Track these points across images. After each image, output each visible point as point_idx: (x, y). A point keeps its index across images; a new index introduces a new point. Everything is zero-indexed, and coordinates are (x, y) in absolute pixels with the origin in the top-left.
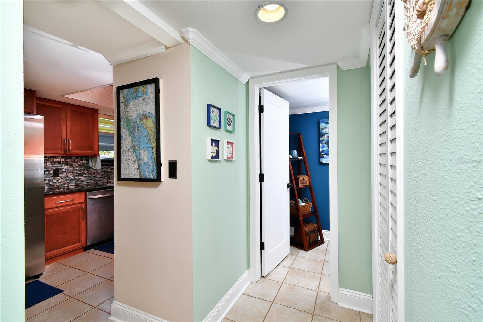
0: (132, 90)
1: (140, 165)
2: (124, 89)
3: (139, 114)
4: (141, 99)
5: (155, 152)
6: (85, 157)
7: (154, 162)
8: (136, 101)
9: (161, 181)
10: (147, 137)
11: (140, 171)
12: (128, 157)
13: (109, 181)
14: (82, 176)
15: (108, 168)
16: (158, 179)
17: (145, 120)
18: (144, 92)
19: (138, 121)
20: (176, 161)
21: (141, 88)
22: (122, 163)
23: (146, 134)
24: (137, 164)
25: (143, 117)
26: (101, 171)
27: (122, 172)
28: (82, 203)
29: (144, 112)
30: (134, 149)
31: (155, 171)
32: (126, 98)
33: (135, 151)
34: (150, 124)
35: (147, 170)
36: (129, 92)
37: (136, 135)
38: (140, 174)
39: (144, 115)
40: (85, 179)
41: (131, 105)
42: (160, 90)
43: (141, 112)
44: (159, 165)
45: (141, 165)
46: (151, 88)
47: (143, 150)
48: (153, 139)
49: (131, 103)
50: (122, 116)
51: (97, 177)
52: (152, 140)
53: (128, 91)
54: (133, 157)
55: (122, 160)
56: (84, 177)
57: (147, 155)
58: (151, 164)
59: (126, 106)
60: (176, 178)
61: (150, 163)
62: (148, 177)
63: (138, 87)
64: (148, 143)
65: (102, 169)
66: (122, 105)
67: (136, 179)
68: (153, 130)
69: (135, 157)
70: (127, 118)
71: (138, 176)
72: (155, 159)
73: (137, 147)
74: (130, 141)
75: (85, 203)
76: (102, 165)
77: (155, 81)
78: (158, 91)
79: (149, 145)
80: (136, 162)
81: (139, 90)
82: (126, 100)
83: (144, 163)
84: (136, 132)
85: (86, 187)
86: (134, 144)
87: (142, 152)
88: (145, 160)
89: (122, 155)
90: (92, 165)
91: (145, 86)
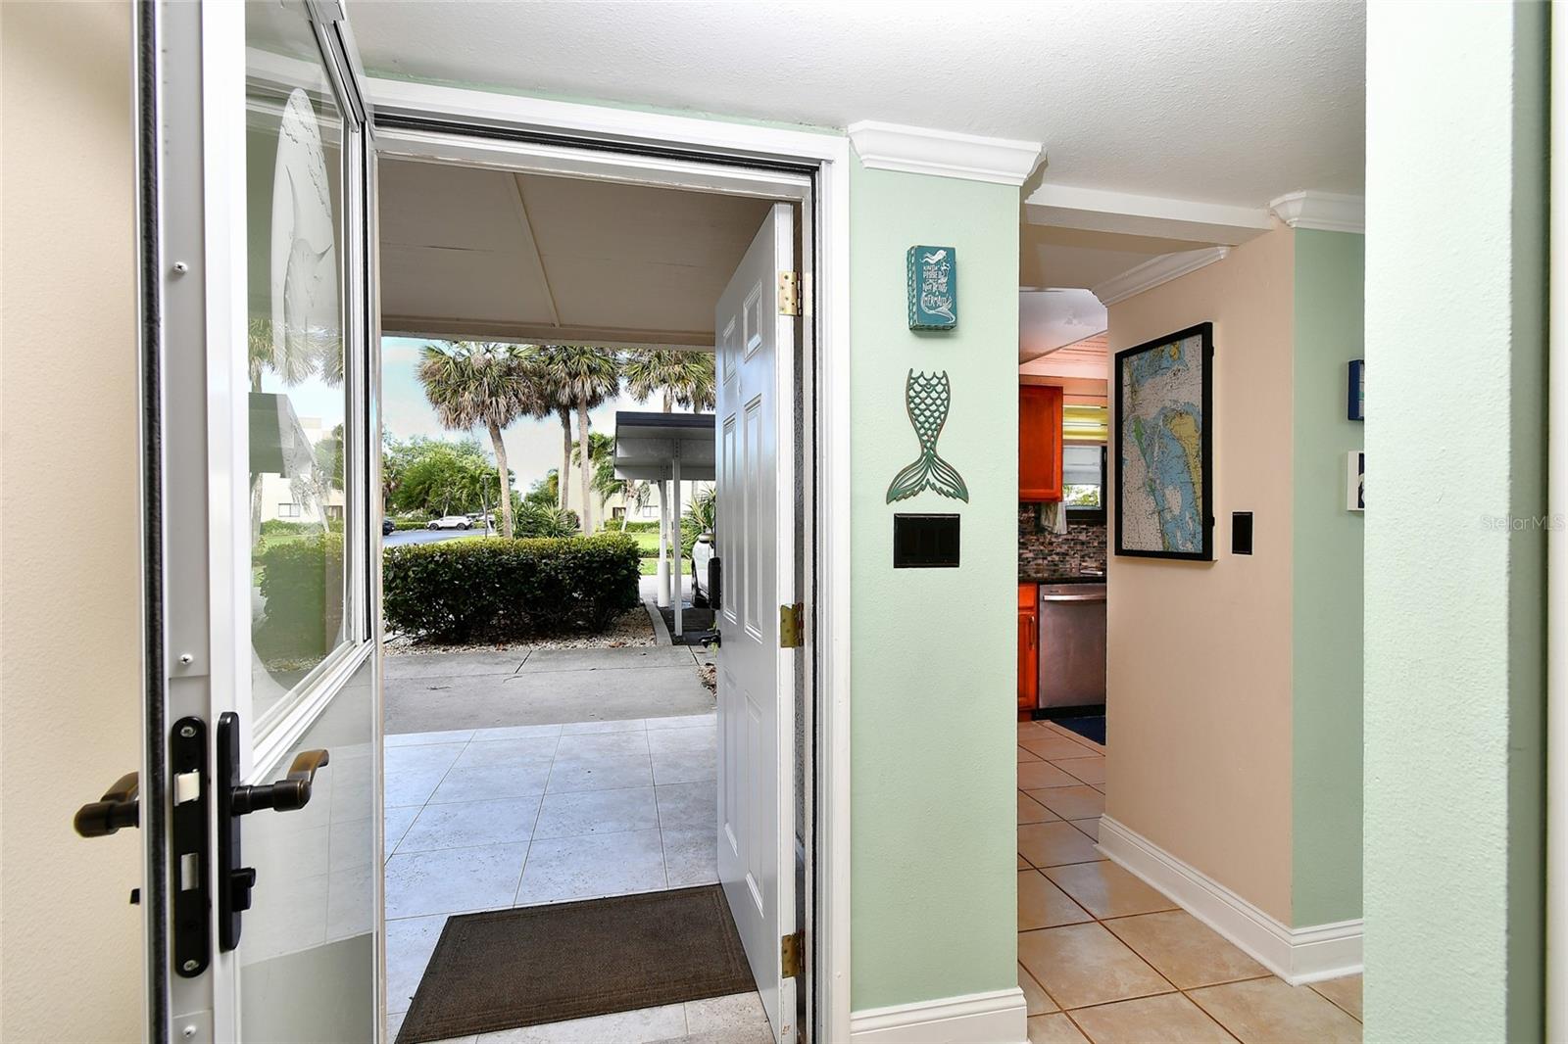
0: (1147, 355)
1: (1163, 523)
2: (1132, 355)
3: (1164, 408)
4: (1170, 373)
5: (1199, 493)
6: (1034, 504)
7: (1198, 514)
8: (1158, 379)
9: (1214, 559)
10: (1181, 461)
11: (1163, 535)
12: (1137, 503)
13: (1084, 564)
14: (1027, 548)
15: (1080, 532)
16: (1205, 555)
17: (1177, 420)
18: (1176, 357)
19: (1161, 424)
20: (1251, 513)
21: (1169, 349)
22: (1124, 517)
23: (1179, 452)
24: (1157, 520)
25: (1173, 414)
26: (1065, 537)
27: (1125, 538)
28: (1030, 608)
29: (1176, 402)
30: (1150, 486)
31: (1200, 537)
32: (1135, 375)
33: (1153, 491)
34: (1190, 428)
35: (1179, 534)
36: (1142, 362)
37: (1155, 454)
38: (1164, 543)
39: (1173, 410)
40: (1031, 555)
41: (1147, 390)
42: (1213, 348)
43: (1168, 404)
44: (1208, 522)
45: (1167, 522)
46: (1193, 347)
47: (1171, 487)
48: (1196, 463)
49: (1147, 385)
50: (1125, 415)
51: (1057, 554)
52: (1192, 465)
53: (1139, 359)
54: (1149, 504)
55: (1124, 510)
56: (1030, 551)
57: (1179, 501)
58: (1190, 521)
59: (1134, 392)
60: (1250, 553)
61: (1187, 518)
62: (1182, 549)
63: (1163, 348)
64: (1183, 472)
65: (1069, 533)
66: (1126, 390)
67: (1155, 552)
68: (1194, 443)
69: (1153, 505)
70: (1137, 420)
71: (1159, 548)
72: (1200, 508)
73: (1158, 481)
74: (1142, 469)
75: (1035, 609)
76: (1068, 523)
77: (1205, 331)
78: (1208, 352)
79: (1185, 477)
80: (1156, 516)
81: (1166, 354)
82: (1134, 379)
83: (1174, 518)
84: (1157, 448)
85: (1034, 575)
86: (1150, 474)
87: (1169, 492)
88: (1177, 512)
89: (1124, 499)
90: (1046, 523)
91: (1178, 342)
